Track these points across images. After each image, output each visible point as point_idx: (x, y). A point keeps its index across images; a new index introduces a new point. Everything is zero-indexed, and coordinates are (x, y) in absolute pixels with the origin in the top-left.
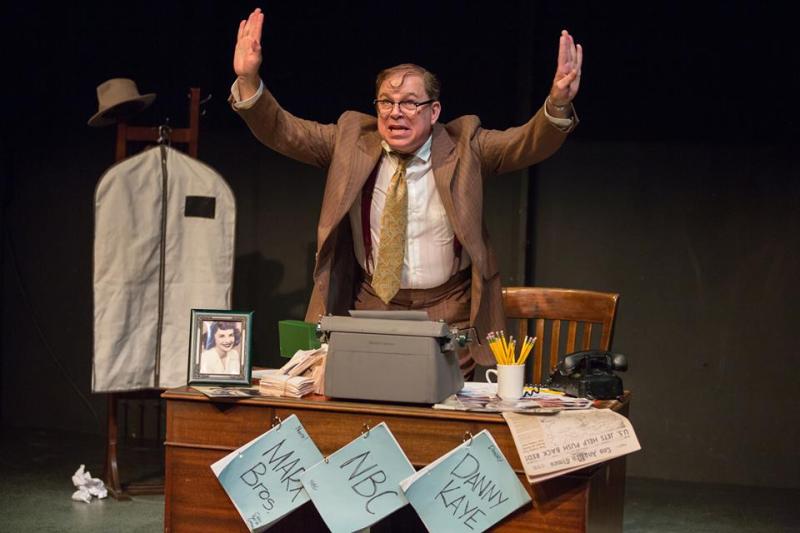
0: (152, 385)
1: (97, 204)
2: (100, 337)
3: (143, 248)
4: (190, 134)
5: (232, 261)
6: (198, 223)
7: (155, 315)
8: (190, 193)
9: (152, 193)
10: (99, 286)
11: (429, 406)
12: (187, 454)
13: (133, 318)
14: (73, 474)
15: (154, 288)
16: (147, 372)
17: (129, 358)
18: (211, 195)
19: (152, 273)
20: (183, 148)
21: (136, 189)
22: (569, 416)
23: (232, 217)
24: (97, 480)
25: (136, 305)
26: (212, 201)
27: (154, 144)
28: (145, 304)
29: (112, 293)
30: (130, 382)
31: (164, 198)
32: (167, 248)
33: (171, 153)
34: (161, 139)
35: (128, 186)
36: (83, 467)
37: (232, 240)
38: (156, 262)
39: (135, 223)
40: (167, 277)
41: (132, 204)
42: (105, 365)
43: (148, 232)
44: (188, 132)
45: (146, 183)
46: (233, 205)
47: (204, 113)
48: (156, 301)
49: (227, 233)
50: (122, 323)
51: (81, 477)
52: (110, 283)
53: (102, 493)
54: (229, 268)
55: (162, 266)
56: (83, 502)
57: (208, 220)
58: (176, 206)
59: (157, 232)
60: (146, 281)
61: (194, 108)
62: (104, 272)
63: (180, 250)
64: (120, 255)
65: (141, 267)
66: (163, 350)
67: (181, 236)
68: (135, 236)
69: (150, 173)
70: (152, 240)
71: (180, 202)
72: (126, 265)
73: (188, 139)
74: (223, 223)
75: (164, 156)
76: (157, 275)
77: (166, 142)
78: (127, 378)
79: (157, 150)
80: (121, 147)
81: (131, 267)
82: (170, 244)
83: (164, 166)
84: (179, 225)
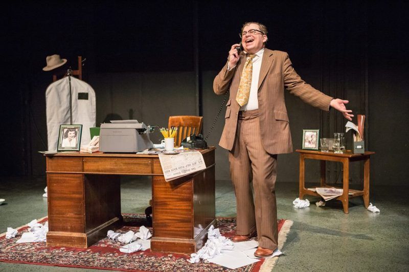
1: (47, 96)
2: (50, 141)
3: (64, 110)
4: (79, 72)
5: (95, 114)
6: (83, 102)
8: (79, 92)
9: (66, 92)
10: (49, 124)
11: (135, 153)
12: (54, 175)
18: (86, 92)
20: (77, 77)
21: (60, 90)
23: (94, 99)
26: (87, 94)
29: (53, 126)
31: (70, 94)
32: (73, 111)
33: (72, 78)
34: (68, 74)
35: (57, 90)
37: (95, 107)
38: (69, 115)
39: (60, 103)
40: (73, 120)
41: (59, 96)
43: (65, 104)
44: (78, 71)
45: (63, 89)
46: (95, 95)
47: (83, 65)
49: (93, 104)
52: (53, 123)
54: (94, 116)
55: (71, 116)
57: (86, 101)
58: (75, 96)
59: (69, 105)
60: (66, 122)
61: (80, 63)
62: (50, 119)
63: (77, 111)
64: (55, 114)
65: (63, 117)
67: (77, 106)
68: (60, 107)
69: (64, 86)
70: (67, 108)
71: (76, 95)
72: (58, 116)
73: (78, 74)
74: (91, 101)
75: (70, 80)
76: (69, 120)
77: (70, 75)
79: (68, 77)
80: (55, 77)
81: (60, 117)
82: (73, 109)
83: (70, 83)
84: (76, 103)
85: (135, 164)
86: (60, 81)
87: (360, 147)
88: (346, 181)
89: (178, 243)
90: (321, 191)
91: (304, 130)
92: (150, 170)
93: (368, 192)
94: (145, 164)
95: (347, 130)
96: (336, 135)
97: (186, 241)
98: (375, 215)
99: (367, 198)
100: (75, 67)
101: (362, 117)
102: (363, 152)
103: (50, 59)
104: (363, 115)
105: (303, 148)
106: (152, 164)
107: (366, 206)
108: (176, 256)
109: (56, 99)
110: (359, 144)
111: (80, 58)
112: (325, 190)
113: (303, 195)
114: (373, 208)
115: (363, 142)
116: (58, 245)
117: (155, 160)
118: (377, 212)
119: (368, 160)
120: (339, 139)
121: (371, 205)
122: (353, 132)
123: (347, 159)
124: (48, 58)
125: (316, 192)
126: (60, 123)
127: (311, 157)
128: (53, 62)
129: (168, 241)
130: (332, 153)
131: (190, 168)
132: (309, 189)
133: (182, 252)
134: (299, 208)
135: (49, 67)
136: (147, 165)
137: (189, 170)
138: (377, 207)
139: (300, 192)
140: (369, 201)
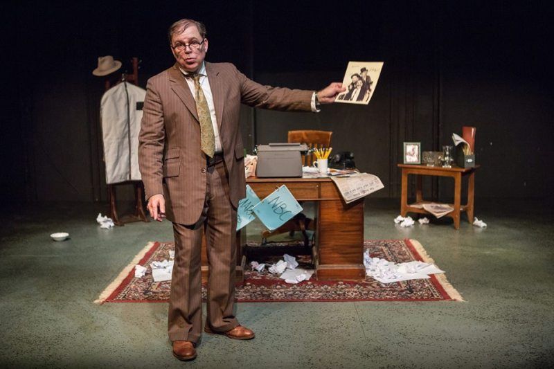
0: (128, 179)
1: (102, 107)
3: (122, 124)
4: (134, 77)
7: (128, 151)
8: (138, 100)
9: (123, 102)
10: (105, 141)
13: (120, 153)
14: (97, 217)
15: (127, 140)
16: (126, 174)
17: (120, 169)
19: (126, 134)
20: (132, 82)
21: (117, 100)
24: (109, 219)
25: (121, 147)
27: (121, 81)
28: (124, 146)
29: (111, 144)
30: (121, 179)
31: (128, 103)
32: (131, 123)
33: (128, 84)
34: (123, 79)
35: (114, 99)
36: (100, 215)
38: (127, 129)
39: (118, 114)
40: (131, 134)
41: (116, 105)
42: (111, 173)
43: (123, 118)
44: (134, 76)
45: (120, 98)
47: (139, 67)
48: (128, 145)
50: (116, 155)
51: (100, 219)
52: (110, 139)
53: (112, 224)
55: (129, 131)
56: (106, 229)
58: (133, 106)
59: (126, 117)
60: (124, 138)
61: (135, 65)
62: (107, 135)
64: (113, 128)
65: (121, 132)
66: (132, 165)
67: (135, 118)
68: (118, 119)
69: (121, 93)
70: (125, 121)
72: (116, 131)
73: (134, 79)
75: (126, 86)
76: (128, 135)
77: (126, 80)
78: (119, 177)
79: (123, 84)
81: (118, 133)
83: (126, 90)
84: (134, 114)
85: (300, 189)
86: (114, 88)
87: (470, 161)
88: (458, 196)
89: (347, 270)
90: (428, 207)
91: (405, 143)
92: (317, 194)
93: (472, 206)
94: (311, 189)
95: (457, 143)
96: (444, 148)
97: (355, 267)
98: (479, 230)
99: (470, 213)
100: (131, 72)
101: (473, 130)
102: (473, 166)
103: (103, 61)
104: (473, 126)
105: (405, 163)
106: (319, 189)
107: (471, 221)
108: (349, 282)
109: (113, 110)
110: (469, 157)
111: (136, 59)
112: (432, 207)
113: (406, 212)
114: (480, 223)
115: (474, 156)
117: (322, 184)
118: (484, 227)
119: (474, 174)
120: (447, 153)
121: (477, 220)
122: (462, 145)
123: (460, 173)
124: (100, 60)
125: (423, 209)
126: (118, 138)
127: (416, 172)
128: (106, 66)
129: (336, 268)
130: (439, 168)
132: (412, 206)
133: (352, 278)
134: (405, 227)
135: (101, 71)
136: (313, 189)
138: (484, 221)
139: (402, 210)
140: (475, 215)
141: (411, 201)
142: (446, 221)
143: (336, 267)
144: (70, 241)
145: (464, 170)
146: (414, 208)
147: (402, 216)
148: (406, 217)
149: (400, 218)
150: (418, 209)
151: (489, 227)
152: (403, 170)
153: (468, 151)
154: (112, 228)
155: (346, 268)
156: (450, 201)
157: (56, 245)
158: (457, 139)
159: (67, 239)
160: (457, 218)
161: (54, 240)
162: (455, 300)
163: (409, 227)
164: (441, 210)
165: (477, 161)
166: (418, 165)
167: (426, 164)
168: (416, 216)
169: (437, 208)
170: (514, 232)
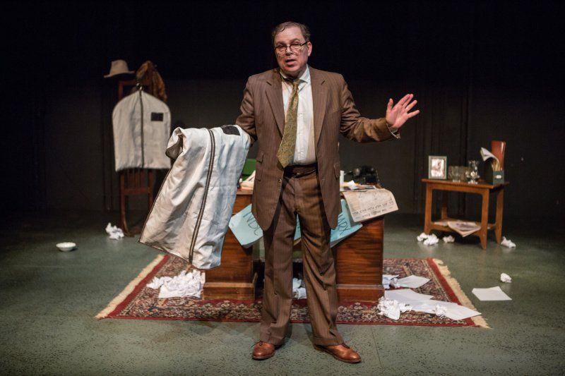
8: (153, 111)
14: (106, 227)
22: (370, 192)
24: (119, 229)
26: (162, 114)
27: (136, 91)
33: (143, 93)
36: (109, 225)
51: (109, 229)
53: (122, 235)
56: (115, 239)
57: (160, 122)
75: (141, 95)
79: (138, 93)
83: (141, 100)
87: (499, 177)
88: (485, 214)
89: (365, 290)
90: (453, 225)
91: (430, 157)
93: (500, 225)
95: (485, 159)
98: (508, 251)
99: (498, 232)
101: (503, 144)
102: (502, 182)
104: (503, 141)
105: (429, 177)
107: (499, 241)
108: (366, 304)
110: (498, 173)
112: (457, 224)
114: (509, 243)
115: (503, 172)
116: (218, 298)
118: (513, 247)
119: (503, 190)
120: (476, 168)
121: (505, 239)
122: (491, 160)
123: (488, 190)
125: (447, 227)
127: (440, 188)
130: (465, 184)
131: (381, 209)
132: (436, 223)
133: (369, 300)
134: (429, 245)
137: (379, 212)
138: (513, 241)
139: (426, 227)
140: (502, 235)
141: (436, 217)
142: (473, 240)
143: (353, 287)
144: (76, 252)
145: (492, 187)
146: (438, 226)
147: (427, 234)
148: (430, 234)
149: (423, 236)
150: (442, 226)
151: (517, 247)
152: (427, 184)
153: (497, 167)
154: (121, 239)
155: (363, 289)
156: (477, 219)
157: (61, 256)
158: (486, 154)
159: (73, 249)
160: (484, 237)
161: (60, 250)
162: (479, 326)
163: (433, 245)
164: (467, 228)
165: (506, 177)
166: (443, 180)
167: (451, 180)
168: (441, 234)
169: (463, 226)
170: (545, 254)
